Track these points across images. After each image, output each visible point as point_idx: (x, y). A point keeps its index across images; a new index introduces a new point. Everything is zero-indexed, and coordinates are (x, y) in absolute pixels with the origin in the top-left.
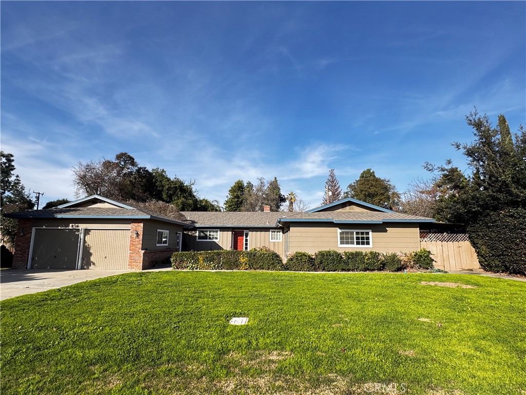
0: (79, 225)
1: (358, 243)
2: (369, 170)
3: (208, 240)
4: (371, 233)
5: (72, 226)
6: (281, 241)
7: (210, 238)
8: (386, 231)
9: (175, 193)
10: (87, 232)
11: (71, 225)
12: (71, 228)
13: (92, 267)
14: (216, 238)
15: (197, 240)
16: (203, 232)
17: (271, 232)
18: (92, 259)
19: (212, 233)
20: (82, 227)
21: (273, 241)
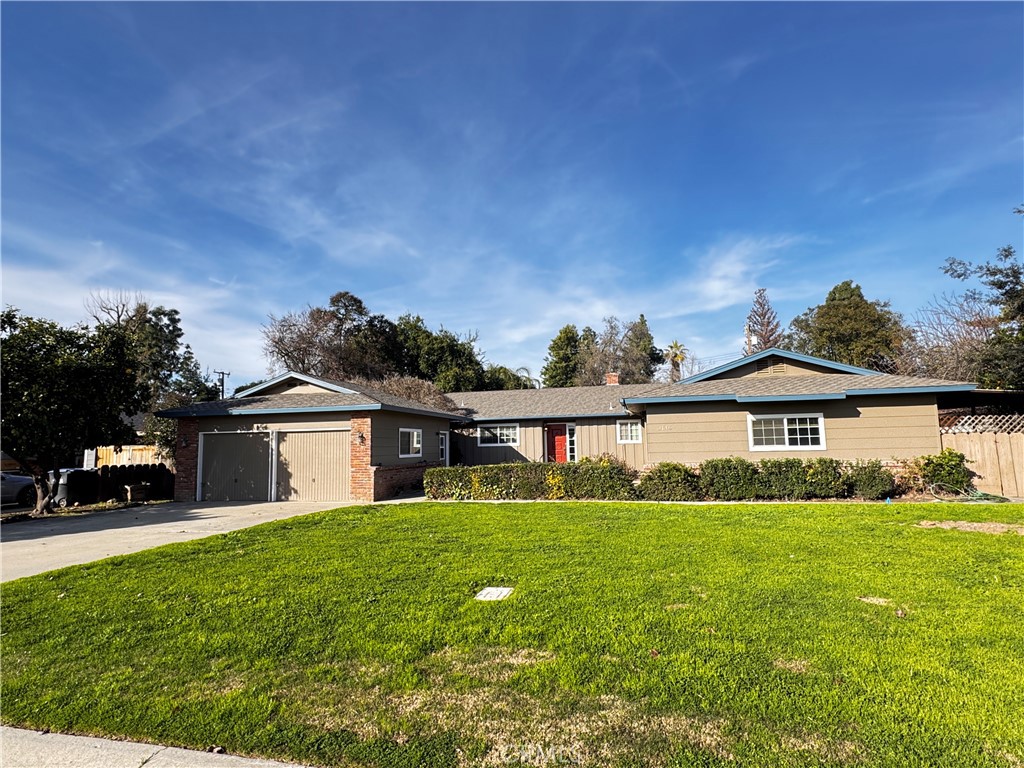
0: (269, 425)
1: (793, 442)
2: (847, 284)
3: (499, 445)
4: (821, 420)
5: (258, 428)
6: (640, 441)
7: (502, 441)
8: (858, 414)
9: (441, 358)
10: (281, 436)
11: (255, 426)
12: (255, 431)
13: (293, 496)
14: (514, 441)
15: (479, 445)
16: (488, 429)
17: (618, 426)
18: (293, 483)
19: (505, 432)
20: (273, 428)
21: (624, 442)
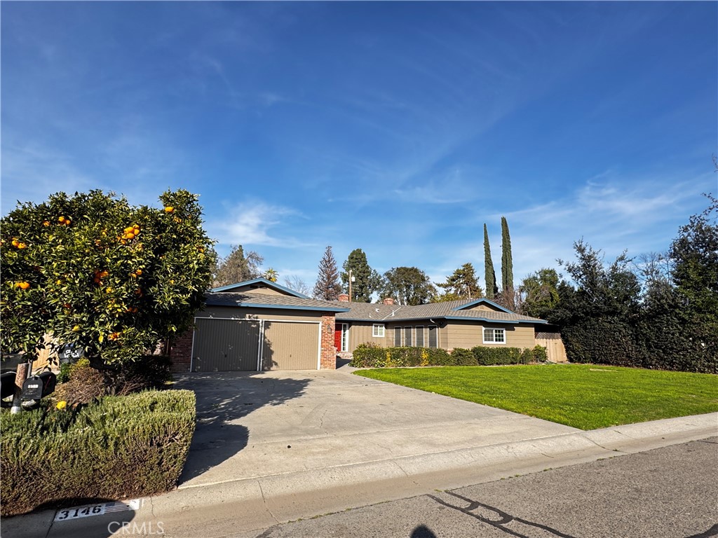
0: (259, 316)
1: (496, 340)
2: (359, 251)
4: (504, 331)
5: (250, 317)
6: (383, 336)
8: (514, 330)
10: (267, 324)
11: (247, 315)
12: (247, 319)
13: (274, 367)
17: (373, 327)
18: (274, 358)
20: (262, 318)
21: (376, 336)
